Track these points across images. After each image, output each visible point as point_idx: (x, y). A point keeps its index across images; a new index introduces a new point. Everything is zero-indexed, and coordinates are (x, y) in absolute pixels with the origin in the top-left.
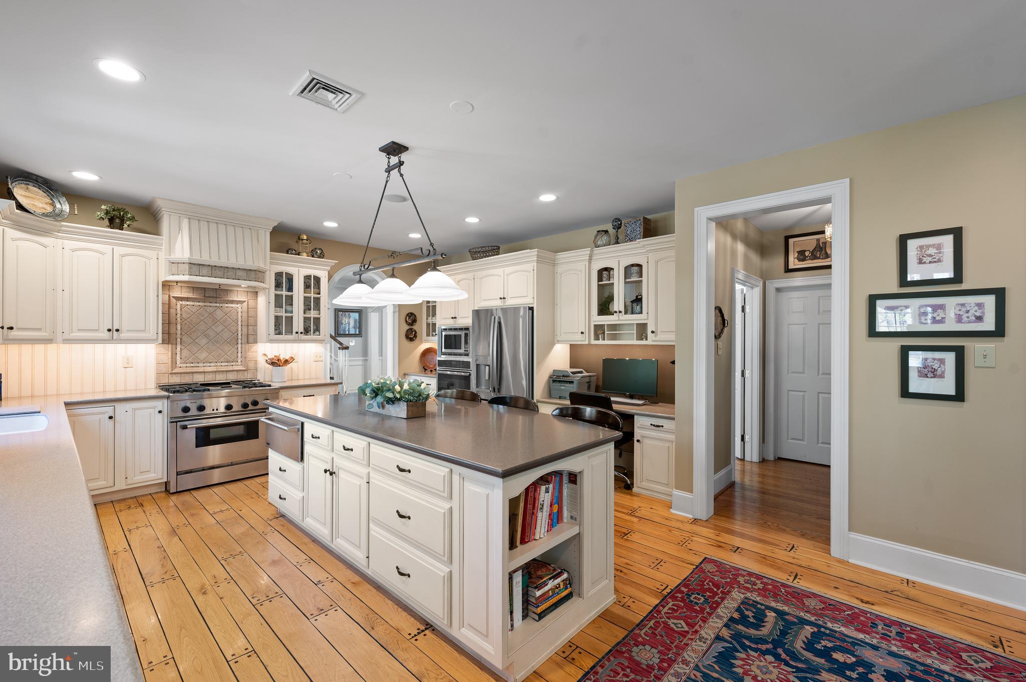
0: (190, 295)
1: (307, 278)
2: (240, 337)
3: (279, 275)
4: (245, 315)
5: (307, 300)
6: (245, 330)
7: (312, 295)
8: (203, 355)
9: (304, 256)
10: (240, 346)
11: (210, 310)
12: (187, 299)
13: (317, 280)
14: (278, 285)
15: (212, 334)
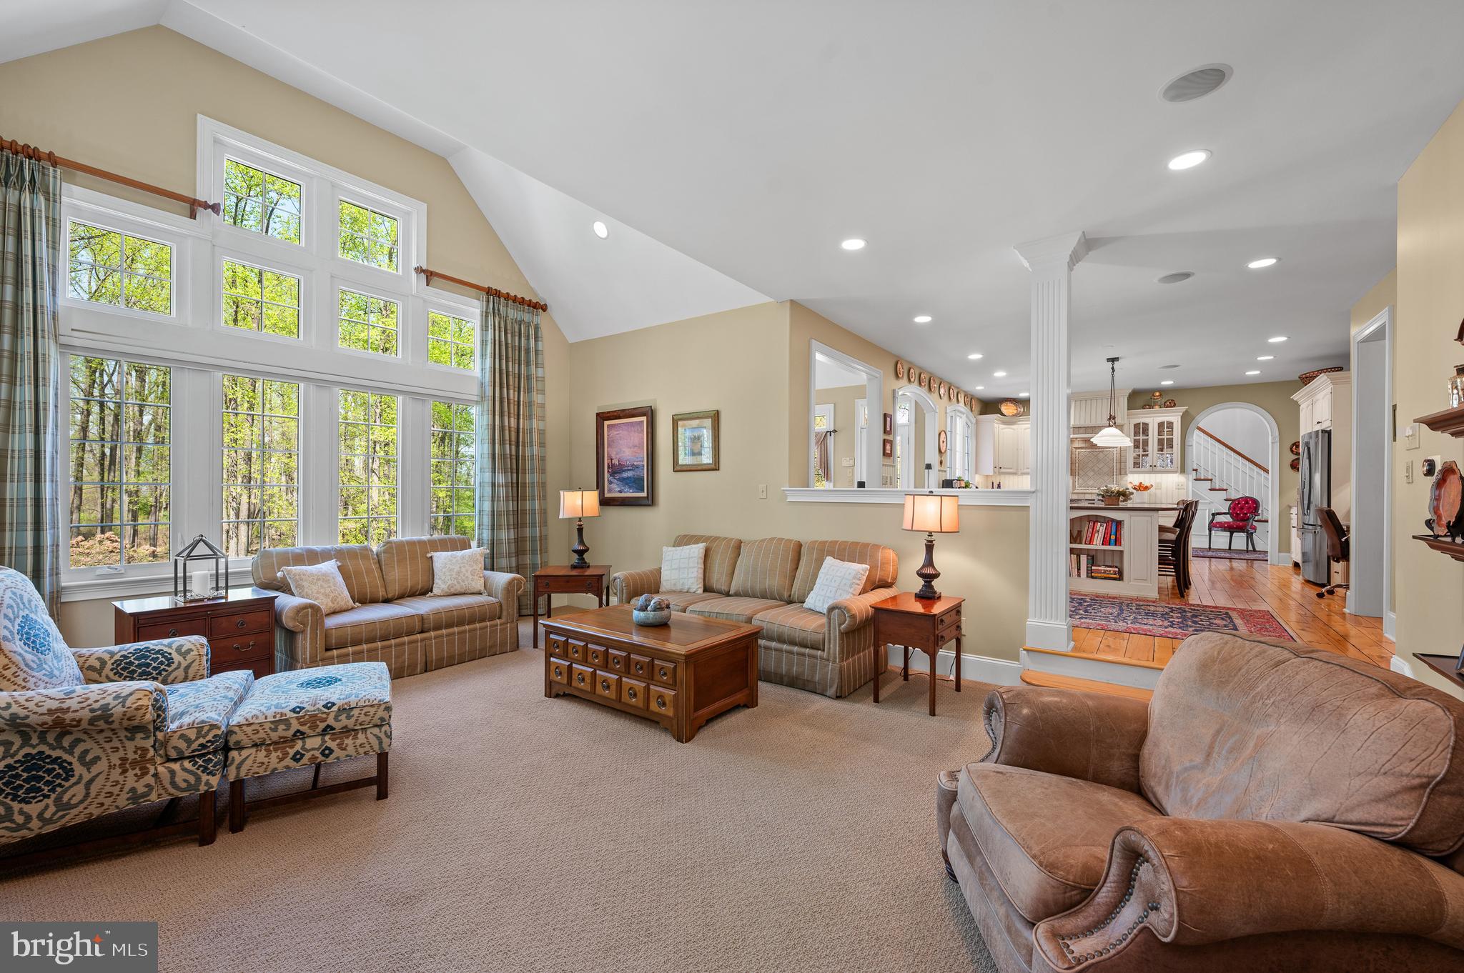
0: (1084, 445)
1: (1161, 425)
2: (1115, 470)
3: (1137, 426)
4: (1118, 455)
5: (1161, 442)
6: (1118, 465)
7: (1165, 437)
8: (1091, 483)
9: (1157, 408)
10: (1115, 477)
11: (1095, 453)
12: (1082, 448)
13: (1170, 425)
14: (1136, 433)
15: (1096, 469)
